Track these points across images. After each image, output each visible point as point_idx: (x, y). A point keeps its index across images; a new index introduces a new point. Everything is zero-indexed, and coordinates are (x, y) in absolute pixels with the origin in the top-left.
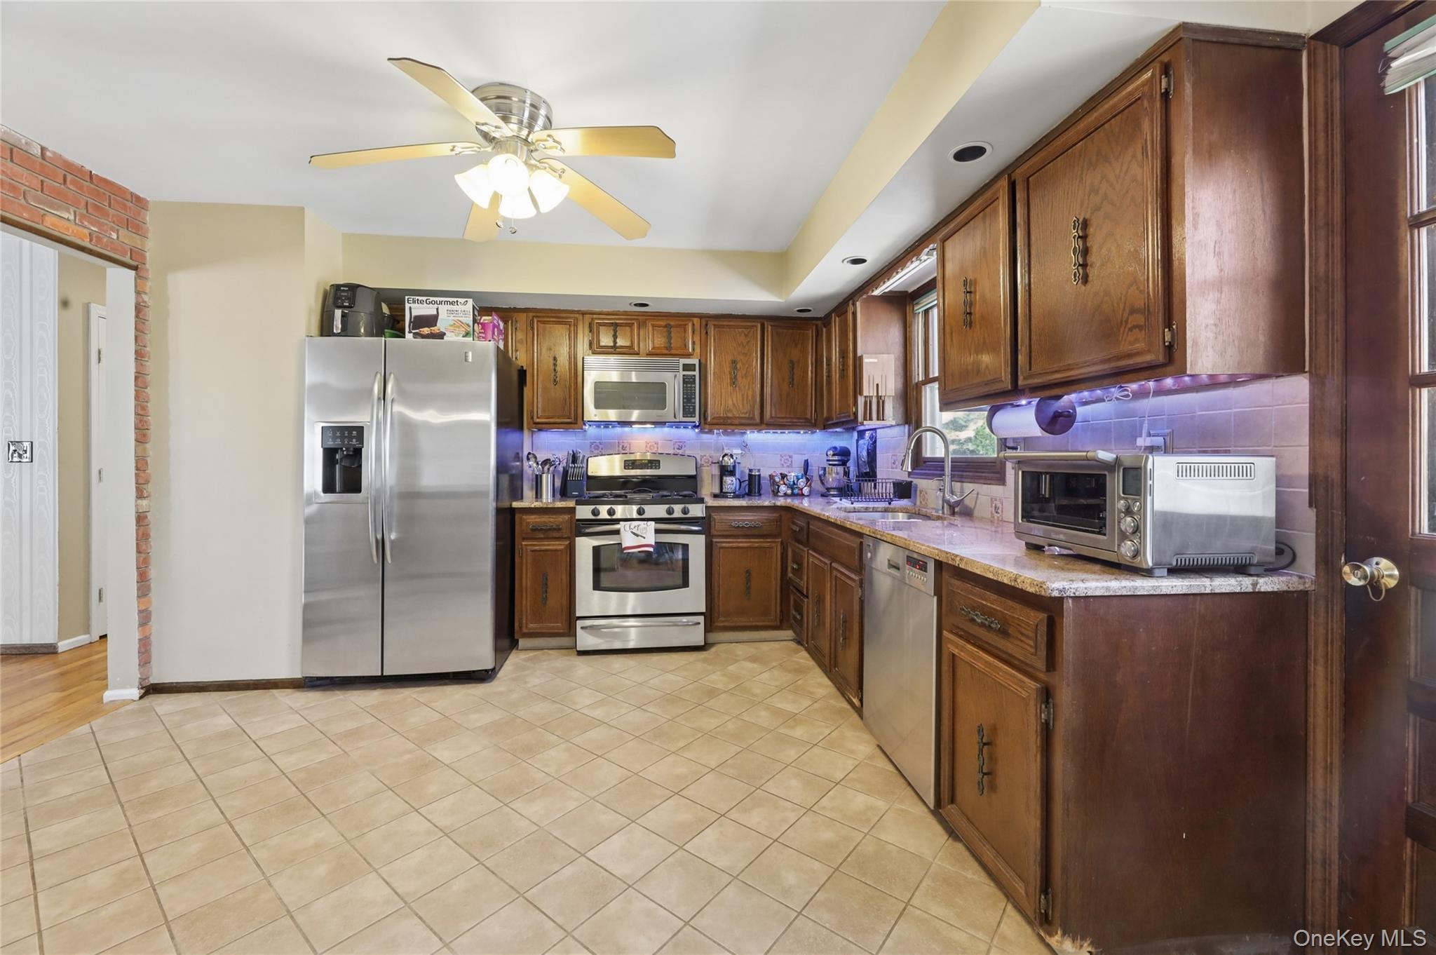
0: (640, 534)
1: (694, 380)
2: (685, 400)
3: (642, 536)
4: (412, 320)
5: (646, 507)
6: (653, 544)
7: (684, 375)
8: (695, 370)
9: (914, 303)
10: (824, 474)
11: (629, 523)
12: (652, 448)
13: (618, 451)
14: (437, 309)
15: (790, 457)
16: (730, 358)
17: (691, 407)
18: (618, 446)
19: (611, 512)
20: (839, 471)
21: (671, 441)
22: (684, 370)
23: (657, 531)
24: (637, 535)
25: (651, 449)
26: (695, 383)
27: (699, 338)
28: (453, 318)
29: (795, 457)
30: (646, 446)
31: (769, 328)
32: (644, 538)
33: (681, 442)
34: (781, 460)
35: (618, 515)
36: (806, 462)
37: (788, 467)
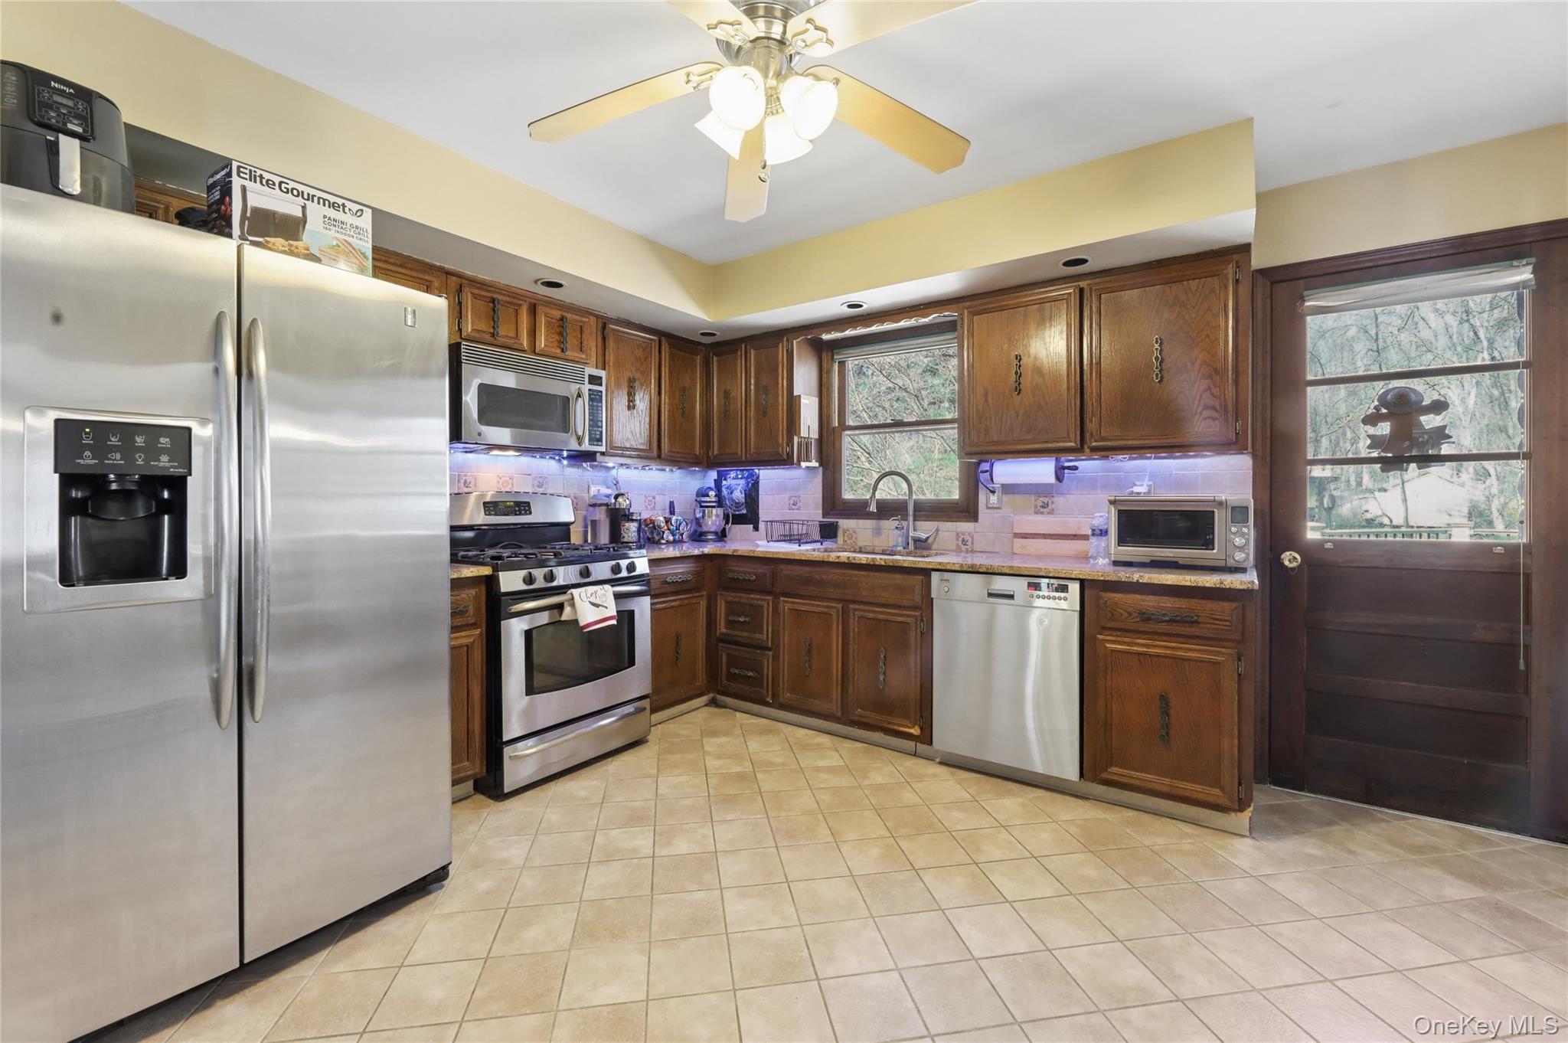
0: (600, 603)
1: (601, 396)
2: (591, 423)
3: (602, 606)
4: (248, 215)
5: (591, 567)
6: (615, 614)
7: (590, 390)
8: (601, 385)
9: (835, 351)
10: (703, 517)
11: (583, 589)
12: (505, 484)
13: (459, 488)
14: (304, 208)
15: (654, 498)
16: (628, 374)
17: (598, 433)
18: (459, 482)
19: (550, 577)
20: (719, 513)
21: (529, 475)
22: (590, 383)
23: (618, 596)
24: (597, 606)
25: (504, 487)
26: (601, 402)
27: (595, 343)
28: (337, 235)
29: (657, 497)
30: (498, 482)
31: (665, 347)
32: (607, 608)
33: (541, 477)
34: (645, 501)
35: (560, 581)
36: (672, 504)
37: (652, 509)
